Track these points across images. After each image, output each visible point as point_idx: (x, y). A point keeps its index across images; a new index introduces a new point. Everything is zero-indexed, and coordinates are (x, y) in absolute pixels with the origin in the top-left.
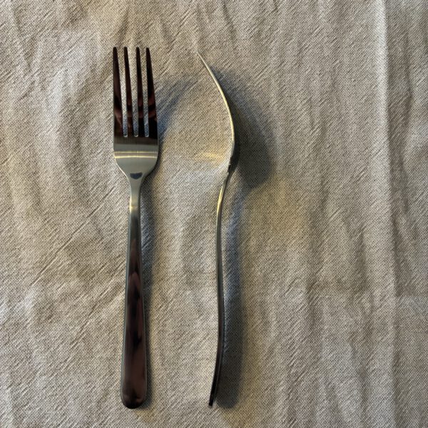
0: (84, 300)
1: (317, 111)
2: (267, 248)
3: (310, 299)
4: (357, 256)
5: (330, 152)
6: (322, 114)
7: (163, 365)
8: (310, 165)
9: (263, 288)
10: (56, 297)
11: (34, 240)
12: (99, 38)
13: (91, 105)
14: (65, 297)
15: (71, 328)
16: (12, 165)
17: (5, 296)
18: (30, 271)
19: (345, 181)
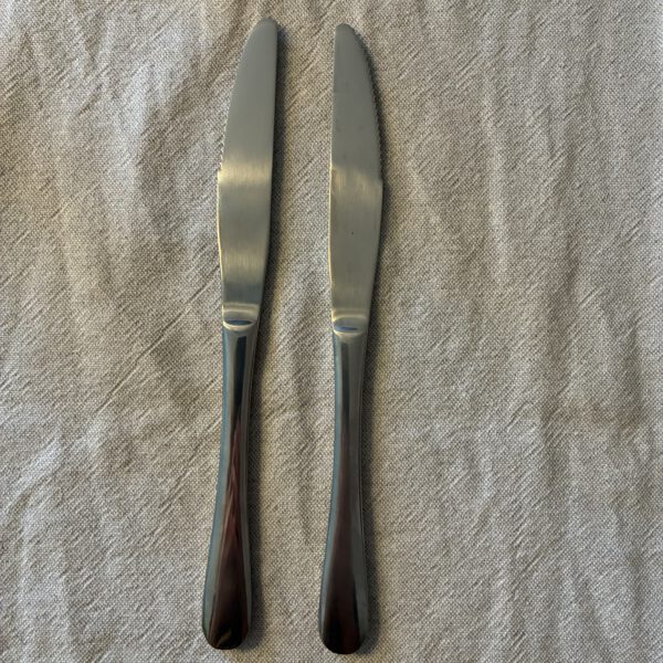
0: (182, 436)
1: (560, 128)
2: (477, 354)
3: (547, 437)
4: (626, 367)
5: (581, 195)
6: (568, 132)
7: (307, 542)
8: (547, 216)
9: (471, 419)
10: (136, 431)
11: (102, 340)
12: (203, 12)
13: (192, 122)
14: (151, 431)
15: (160, 480)
16: (66, 220)
17: (57, 429)
18: (96, 389)
19: (606, 243)
